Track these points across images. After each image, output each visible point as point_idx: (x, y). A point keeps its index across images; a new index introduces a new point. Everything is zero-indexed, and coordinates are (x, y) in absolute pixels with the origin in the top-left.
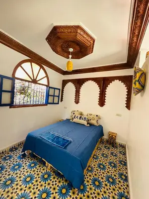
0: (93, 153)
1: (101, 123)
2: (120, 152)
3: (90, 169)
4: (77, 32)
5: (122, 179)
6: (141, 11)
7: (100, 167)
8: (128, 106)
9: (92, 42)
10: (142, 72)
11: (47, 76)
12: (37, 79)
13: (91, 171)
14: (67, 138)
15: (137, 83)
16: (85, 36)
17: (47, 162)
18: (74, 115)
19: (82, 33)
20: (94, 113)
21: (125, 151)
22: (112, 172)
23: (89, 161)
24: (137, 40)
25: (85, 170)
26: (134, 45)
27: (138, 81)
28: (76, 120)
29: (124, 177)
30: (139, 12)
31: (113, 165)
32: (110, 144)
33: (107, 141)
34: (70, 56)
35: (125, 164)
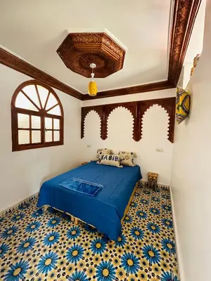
0: (130, 200)
1: (137, 162)
2: (163, 196)
3: (127, 218)
4: (101, 42)
5: (166, 225)
6: (183, 16)
7: (139, 216)
8: (171, 138)
9: (121, 55)
10: (185, 95)
11: (60, 103)
12: (46, 109)
13: (129, 221)
14: (95, 184)
15: (180, 108)
16: (113, 47)
17: (72, 217)
18: (101, 155)
19: (108, 43)
20: (128, 150)
21: (169, 194)
22: (154, 219)
23: (126, 210)
24: (180, 51)
25: (122, 220)
26: (176, 57)
27: (182, 106)
28: (105, 161)
29: (168, 223)
30: (181, 17)
31: (154, 211)
32: (150, 187)
33: (147, 185)
34: (93, 75)
35: (170, 209)
